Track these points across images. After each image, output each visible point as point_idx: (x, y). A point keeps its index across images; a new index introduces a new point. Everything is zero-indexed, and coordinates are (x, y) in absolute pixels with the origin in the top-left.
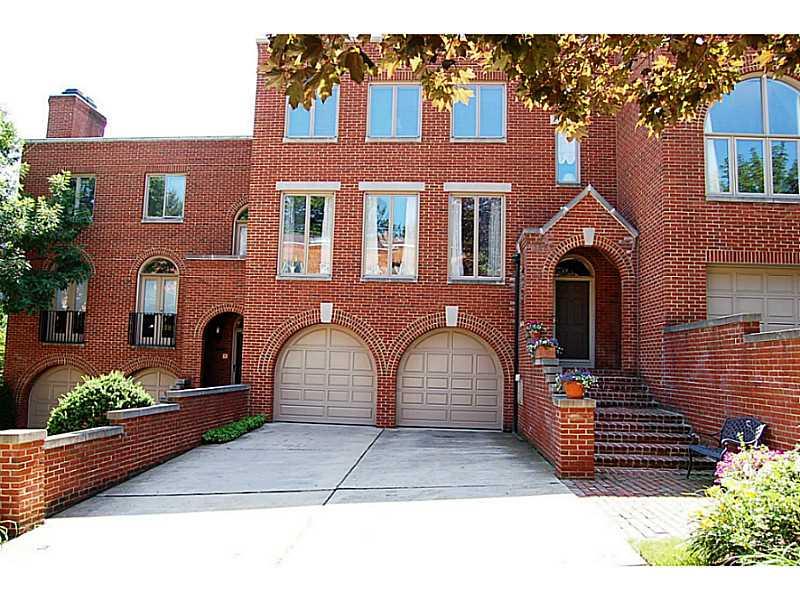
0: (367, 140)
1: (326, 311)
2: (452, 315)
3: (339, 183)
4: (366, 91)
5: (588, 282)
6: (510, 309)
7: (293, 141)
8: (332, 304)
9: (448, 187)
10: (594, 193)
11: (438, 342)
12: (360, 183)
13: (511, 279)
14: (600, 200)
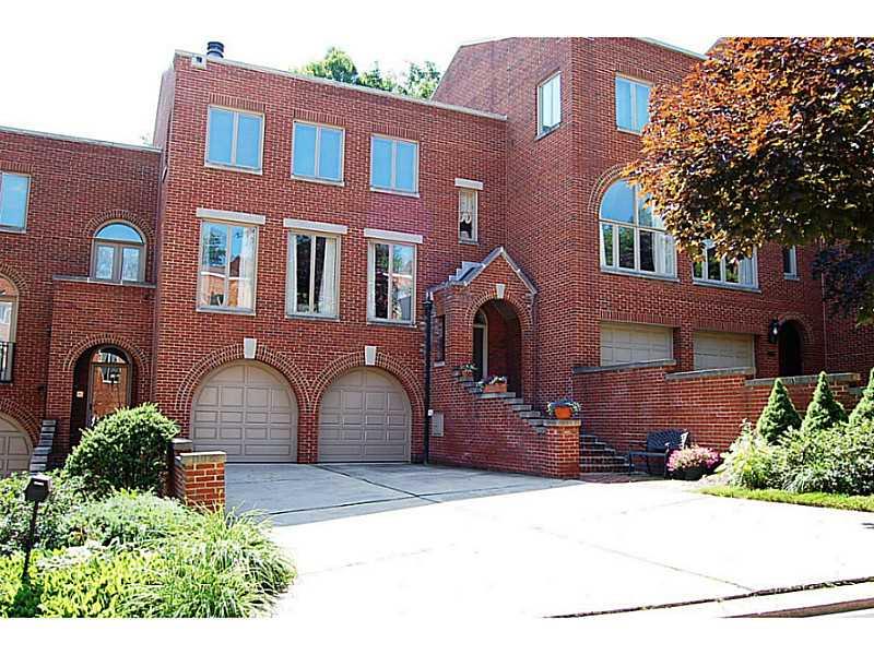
0: (292, 177)
1: (250, 347)
2: (370, 354)
3: (264, 217)
4: (291, 128)
5: (482, 329)
6: (421, 350)
7: (214, 167)
8: (255, 340)
9: (368, 233)
10: (505, 255)
11: (356, 380)
12: (285, 219)
13: (423, 323)
14: (509, 261)
